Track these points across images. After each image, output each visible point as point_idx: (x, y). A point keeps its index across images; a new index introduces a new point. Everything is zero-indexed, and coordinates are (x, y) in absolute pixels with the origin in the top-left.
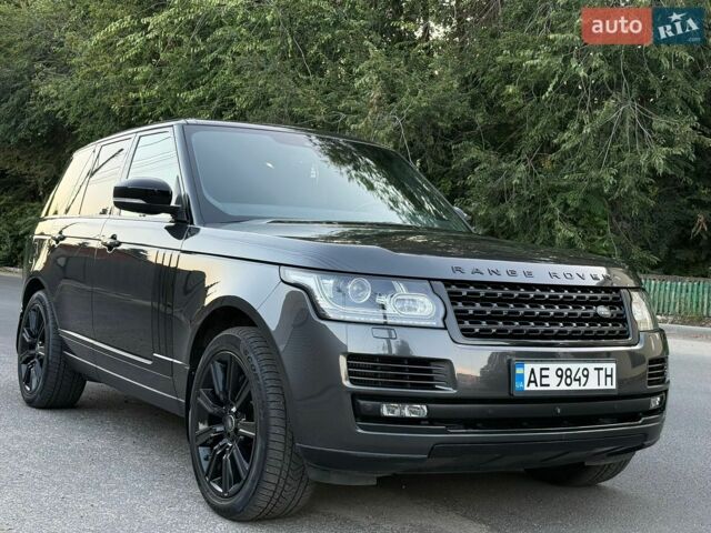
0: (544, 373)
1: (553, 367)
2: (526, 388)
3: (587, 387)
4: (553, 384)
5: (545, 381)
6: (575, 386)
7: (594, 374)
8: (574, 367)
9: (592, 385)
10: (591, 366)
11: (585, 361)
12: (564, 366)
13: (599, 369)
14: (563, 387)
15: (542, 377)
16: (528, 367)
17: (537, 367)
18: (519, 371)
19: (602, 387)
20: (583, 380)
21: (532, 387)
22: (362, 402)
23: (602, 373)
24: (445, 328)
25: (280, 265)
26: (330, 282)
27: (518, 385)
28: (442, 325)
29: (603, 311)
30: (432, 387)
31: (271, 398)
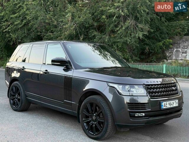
0: (167, 104)
1: (168, 102)
2: (164, 108)
3: (174, 106)
4: (168, 106)
5: (167, 106)
6: (172, 106)
7: (175, 103)
8: (171, 102)
9: (174, 105)
10: (174, 101)
11: (173, 100)
12: (170, 102)
13: (175, 102)
14: (170, 107)
15: (166, 105)
16: (164, 103)
17: (165, 103)
18: (162, 104)
19: (176, 106)
20: (173, 104)
21: (165, 107)
22: (131, 113)
23: (176, 102)
24: (147, 96)
25: (107, 82)
26: (121, 86)
27: (162, 107)
28: (146, 95)
29: (174, 88)
30: (145, 109)
31: (108, 113)
